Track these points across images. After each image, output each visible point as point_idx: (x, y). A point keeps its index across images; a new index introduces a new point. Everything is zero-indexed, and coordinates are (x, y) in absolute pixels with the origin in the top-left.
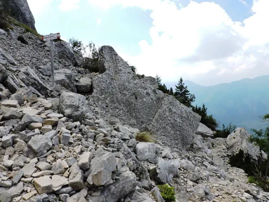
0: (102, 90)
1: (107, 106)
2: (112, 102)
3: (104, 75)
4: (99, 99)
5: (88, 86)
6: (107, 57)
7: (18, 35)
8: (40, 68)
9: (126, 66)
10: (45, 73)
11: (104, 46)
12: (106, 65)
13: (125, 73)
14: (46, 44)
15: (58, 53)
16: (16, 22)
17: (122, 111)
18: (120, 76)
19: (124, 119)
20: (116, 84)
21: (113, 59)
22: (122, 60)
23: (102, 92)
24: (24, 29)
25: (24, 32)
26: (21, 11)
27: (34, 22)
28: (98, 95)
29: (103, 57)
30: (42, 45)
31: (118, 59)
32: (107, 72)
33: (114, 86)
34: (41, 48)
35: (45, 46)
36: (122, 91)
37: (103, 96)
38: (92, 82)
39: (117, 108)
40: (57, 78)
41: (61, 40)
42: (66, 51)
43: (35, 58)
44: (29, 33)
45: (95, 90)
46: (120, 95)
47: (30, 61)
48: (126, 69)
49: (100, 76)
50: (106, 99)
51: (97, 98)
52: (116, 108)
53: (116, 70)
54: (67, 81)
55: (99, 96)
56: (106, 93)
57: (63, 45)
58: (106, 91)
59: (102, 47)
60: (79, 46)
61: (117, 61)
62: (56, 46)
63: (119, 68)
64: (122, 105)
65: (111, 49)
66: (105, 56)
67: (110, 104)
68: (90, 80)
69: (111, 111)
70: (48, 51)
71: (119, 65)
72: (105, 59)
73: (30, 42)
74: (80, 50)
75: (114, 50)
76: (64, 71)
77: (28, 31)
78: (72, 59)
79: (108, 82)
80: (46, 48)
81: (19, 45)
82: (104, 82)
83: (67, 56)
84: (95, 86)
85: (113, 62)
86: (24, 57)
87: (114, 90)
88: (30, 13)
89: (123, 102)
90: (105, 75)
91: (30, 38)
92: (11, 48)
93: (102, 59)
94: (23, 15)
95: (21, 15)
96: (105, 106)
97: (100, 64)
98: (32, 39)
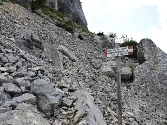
0: (142, 79)
1: (147, 95)
2: (153, 91)
3: (143, 66)
4: (139, 88)
5: (129, 75)
6: (147, 49)
7: (79, 35)
8: (92, 62)
9: (164, 56)
10: (96, 66)
11: (143, 39)
12: (146, 56)
13: (164, 63)
14: (94, 38)
15: (102, 43)
16: (78, 26)
17: (162, 101)
18: (159, 66)
19: (165, 109)
20: (155, 73)
21: (152, 50)
22: (161, 50)
23: (142, 81)
24: (82, 30)
25: (82, 32)
26: (81, 19)
27: (87, 24)
28: (139, 84)
29: (143, 49)
30: (92, 39)
31: (157, 50)
32: (147, 62)
33: (154, 76)
34: (91, 41)
35: (94, 40)
36: (162, 81)
37: (144, 85)
38: (132, 71)
39: (158, 98)
40: (104, 69)
41: (104, 35)
42: (107, 42)
43: (88, 52)
44: (85, 32)
45: (136, 80)
46: (160, 85)
47: (86, 56)
48: (165, 59)
49: (140, 66)
50: (146, 88)
51: (138, 87)
52: (156, 97)
53: (155, 60)
54: (113, 72)
55: (140, 86)
56: (146, 82)
57: (105, 38)
58: (146, 80)
59: (141, 40)
60: (114, 37)
61: (156, 52)
62: (101, 39)
63: (159, 58)
64: (163, 94)
65: (150, 41)
66: (144, 48)
67: (151, 93)
68: (130, 69)
69: (151, 100)
70: (96, 43)
71: (158, 55)
72: (144, 50)
73: (85, 38)
74: (115, 39)
75: (152, 42)
76: (110, 63)
77: (84, 30)
78: (111, 47)
79: (148, 71)
80: (94, 41)
81: (79, 43)
82: (144, 72)
83: (108, 46)
84: (135, 75)
85: (152, 53)
86: (81, 53)
87: (154, 80)
88: (85, 19)
89: (163, 91)
90: (145, 65)
91: (85, 35)
92: (74, 46)
93: (141, 51)
94: (82, 21)
95: (81, 21)
96: (145, 95)
97: (139, 55)
98: (86, 36)
